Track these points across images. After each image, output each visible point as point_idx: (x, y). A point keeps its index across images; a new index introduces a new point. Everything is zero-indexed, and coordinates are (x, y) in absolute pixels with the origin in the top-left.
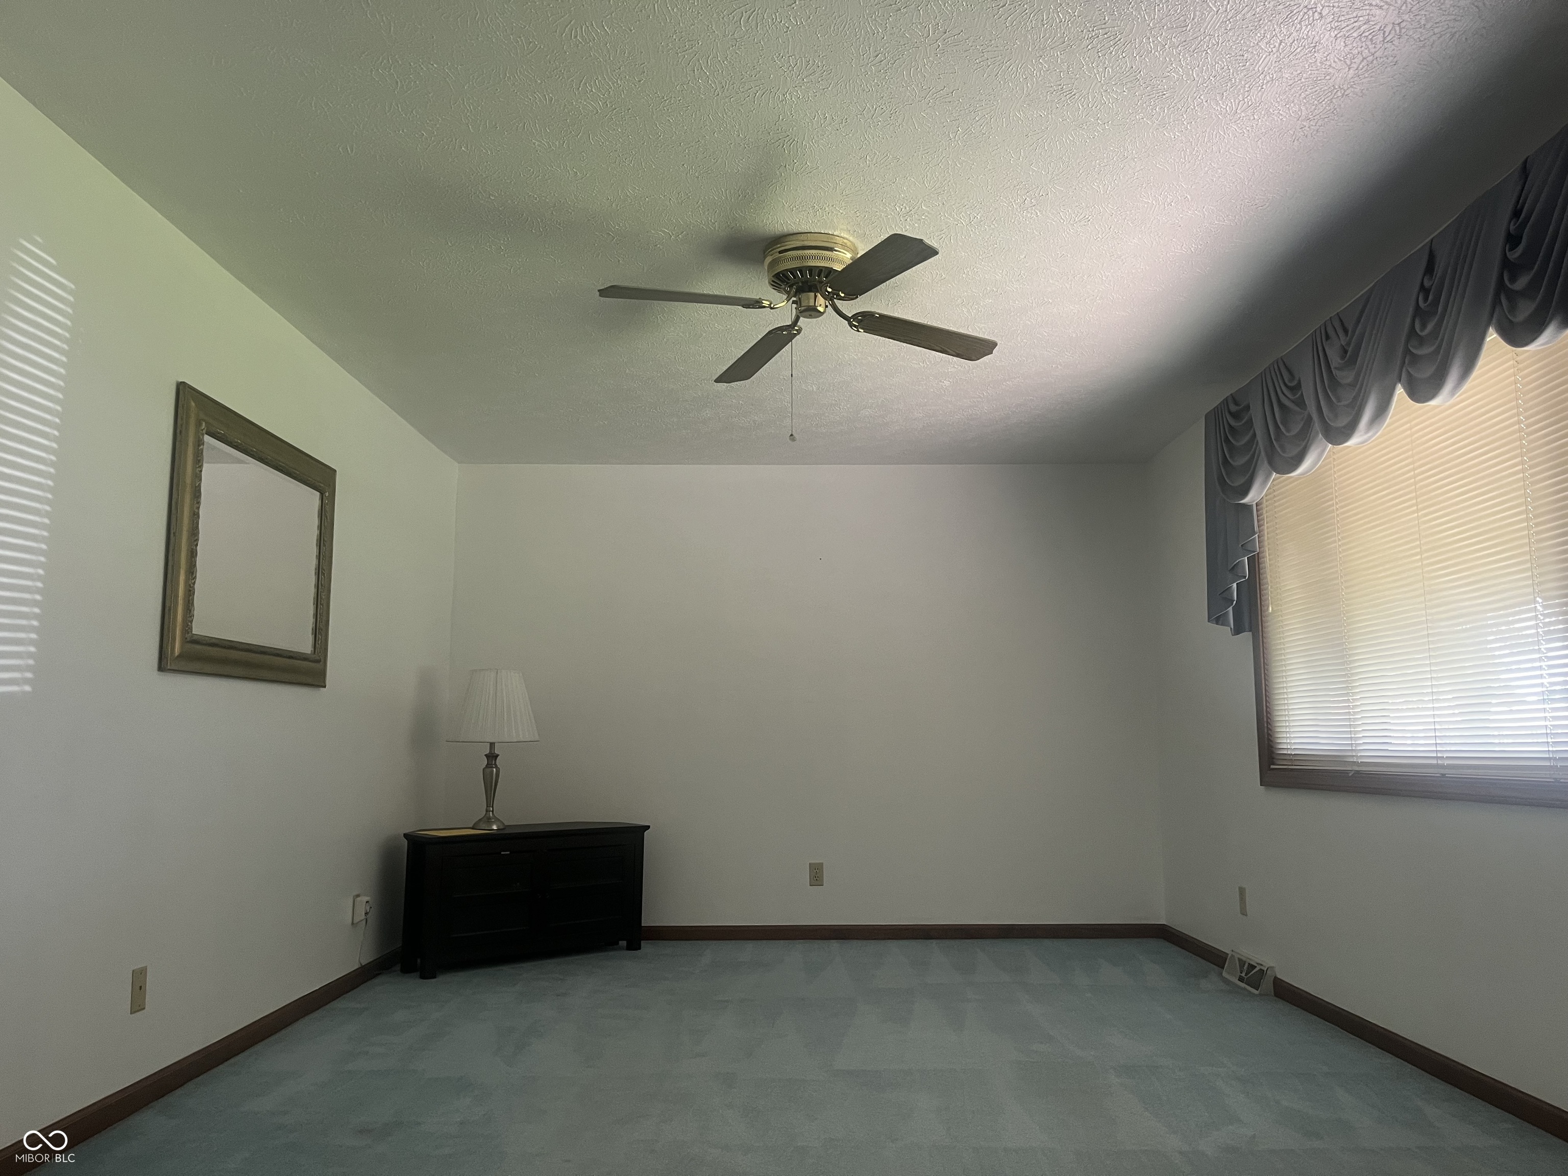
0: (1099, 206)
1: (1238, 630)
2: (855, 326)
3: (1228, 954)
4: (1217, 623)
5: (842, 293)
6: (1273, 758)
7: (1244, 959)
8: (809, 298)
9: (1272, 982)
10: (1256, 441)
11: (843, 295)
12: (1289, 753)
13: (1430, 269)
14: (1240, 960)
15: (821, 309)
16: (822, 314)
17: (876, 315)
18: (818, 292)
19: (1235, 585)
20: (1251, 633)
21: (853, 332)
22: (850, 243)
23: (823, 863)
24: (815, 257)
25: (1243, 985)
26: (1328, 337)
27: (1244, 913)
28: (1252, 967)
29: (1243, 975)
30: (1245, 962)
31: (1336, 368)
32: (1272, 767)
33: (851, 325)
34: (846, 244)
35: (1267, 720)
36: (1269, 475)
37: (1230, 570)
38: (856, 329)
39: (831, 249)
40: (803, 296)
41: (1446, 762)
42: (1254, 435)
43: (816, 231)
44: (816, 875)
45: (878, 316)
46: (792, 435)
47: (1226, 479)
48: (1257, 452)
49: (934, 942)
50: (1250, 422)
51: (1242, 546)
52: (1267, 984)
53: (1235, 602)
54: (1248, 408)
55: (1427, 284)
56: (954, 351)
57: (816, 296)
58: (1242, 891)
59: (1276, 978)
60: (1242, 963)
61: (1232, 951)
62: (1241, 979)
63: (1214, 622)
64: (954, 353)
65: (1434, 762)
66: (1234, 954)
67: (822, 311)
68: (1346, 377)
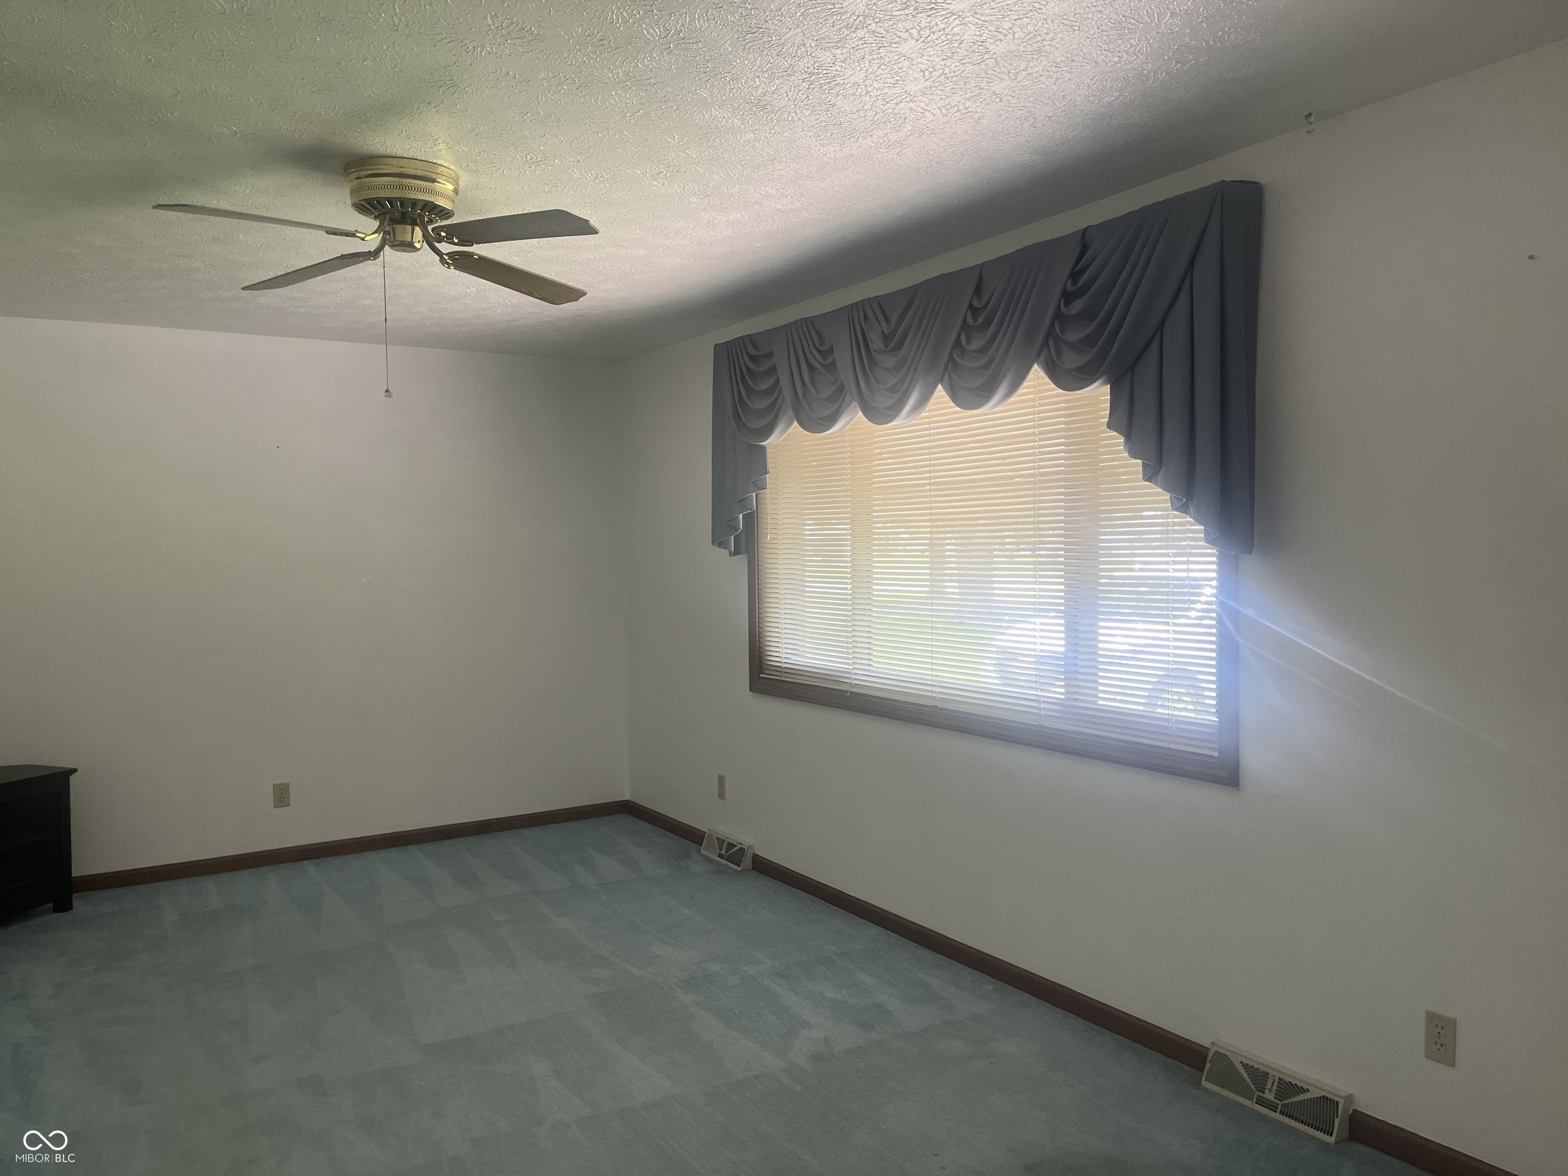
0: (725, 188)
1: (736, 552)
2: (447, 263)
3: (706, 833)
4: (719, 547)
5: (456, 239)
6: (763, 668)
7: (723, 838)
8: (404, 232)
9: (751, 858)
10: (778, 388)
11: (456, 241)
12: (781, 665)
13: (978, 290)
14: (718, 838)
15: (418, 245)
16: (419, 249)
17: (475, 256)
18: (417, 225)
19: (741, 516)
20: (747, 555)
21: (443, 269)
22: (454, 174)
23: (289, 783)
24: (419, 189)
25: (723, 862)
26: (866, 318)
27: (722, 796)
28: (731, 846)
29: (723, 852)
30: (724, 841)
31: (875, 351)
32: (761, 675)
33: (443, 261)
34: (450, 175)
35: (759, 634)
36: (791, 423)
37: (738, 502)
38: (447, 266)
39: (434, 181)
40: (399, 227)
41: (938, 696)
42: (778, 381)
43: (423, 159)
44: (282, 795)
45: (477, 257)
46: (387, 391)
47: (741, 414)
48: (779, 401)
49: (413, 847)
50: (773, 370)
51: (753, 482)
52: (747, 862)
53: (740, 530)
54: (770, 355)
55: (975, 303)
56: (539, 295)
57: (413, 230)
58: (721, 780)
59: (755, 855)
60: (721, 842)
61: (709, 830)
62: (721, 856)
63: (717, 545)
64: (539, 297)
65: (930, 694)
66: (711, 832)
67: (419, 247)
68: (889, 361)
